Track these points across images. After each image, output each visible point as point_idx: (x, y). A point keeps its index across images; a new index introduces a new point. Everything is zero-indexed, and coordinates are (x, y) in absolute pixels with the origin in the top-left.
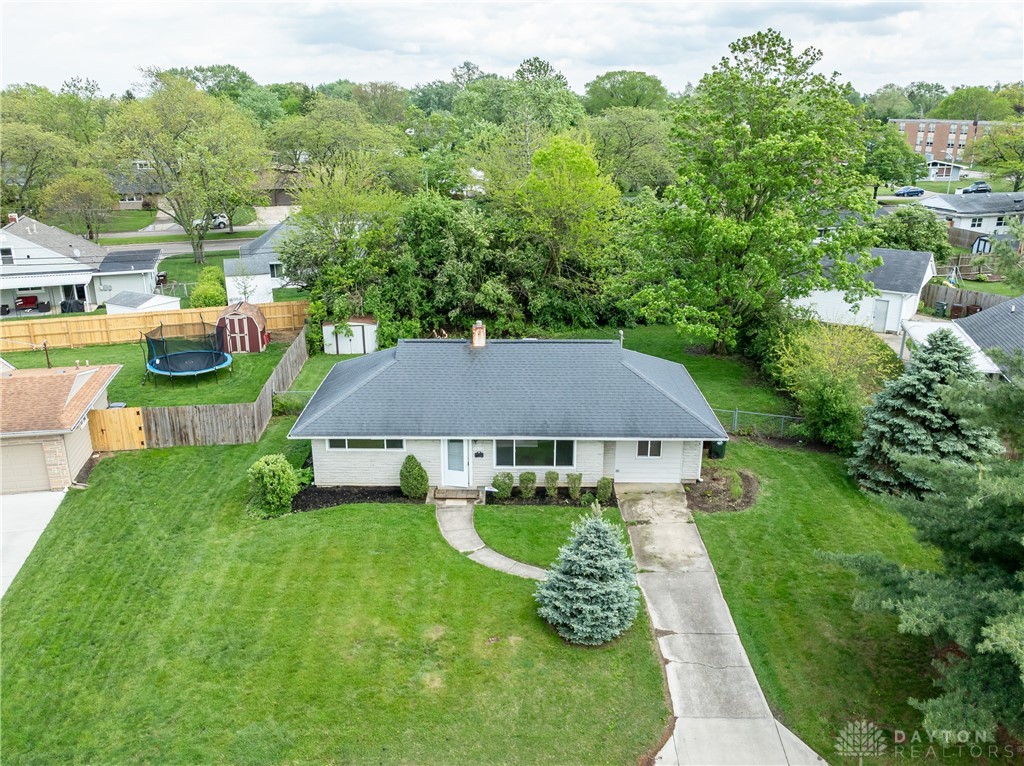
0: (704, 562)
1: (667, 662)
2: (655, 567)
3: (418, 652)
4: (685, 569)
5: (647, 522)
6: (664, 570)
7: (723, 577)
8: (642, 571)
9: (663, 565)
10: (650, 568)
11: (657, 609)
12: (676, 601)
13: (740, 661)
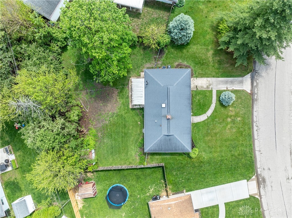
0: (209, 79)
1: (233, 89)
2: (211, 87)
3: (233, 122)
4: (211, 82)
5: (196, 86)
6: (211, 86)
7: (214, 77)
8: (212, 89)
9: (210, 85)
10: (211, 88)
11: (222, 88)
12: (219, 85)
13: (233, 79)
